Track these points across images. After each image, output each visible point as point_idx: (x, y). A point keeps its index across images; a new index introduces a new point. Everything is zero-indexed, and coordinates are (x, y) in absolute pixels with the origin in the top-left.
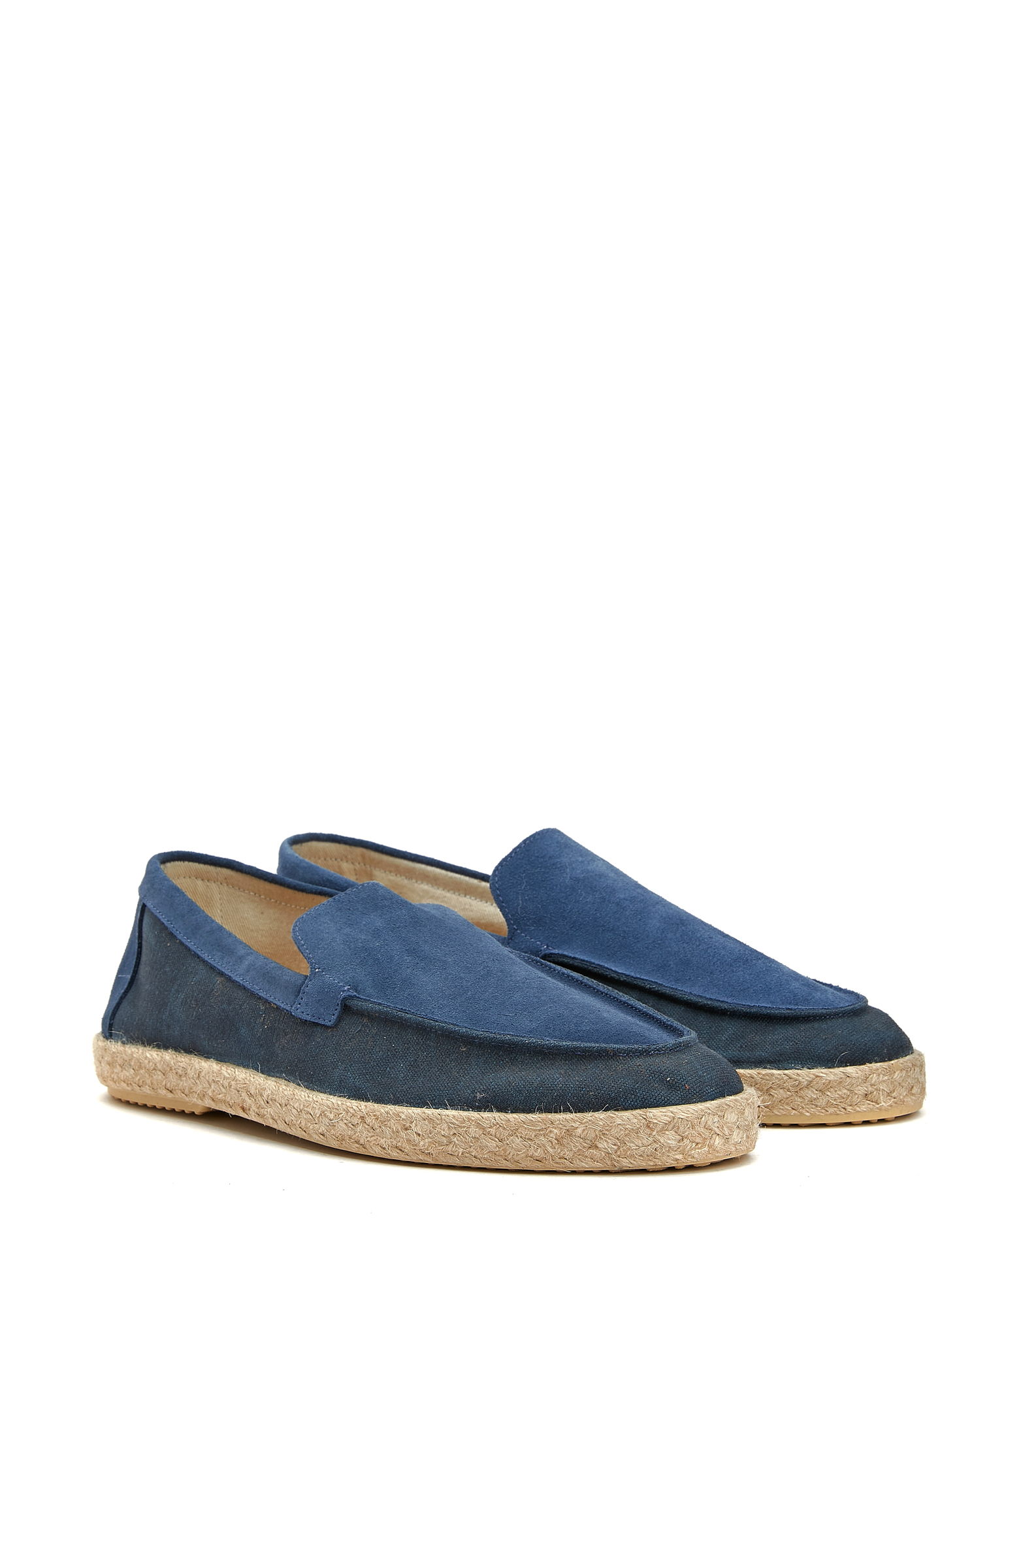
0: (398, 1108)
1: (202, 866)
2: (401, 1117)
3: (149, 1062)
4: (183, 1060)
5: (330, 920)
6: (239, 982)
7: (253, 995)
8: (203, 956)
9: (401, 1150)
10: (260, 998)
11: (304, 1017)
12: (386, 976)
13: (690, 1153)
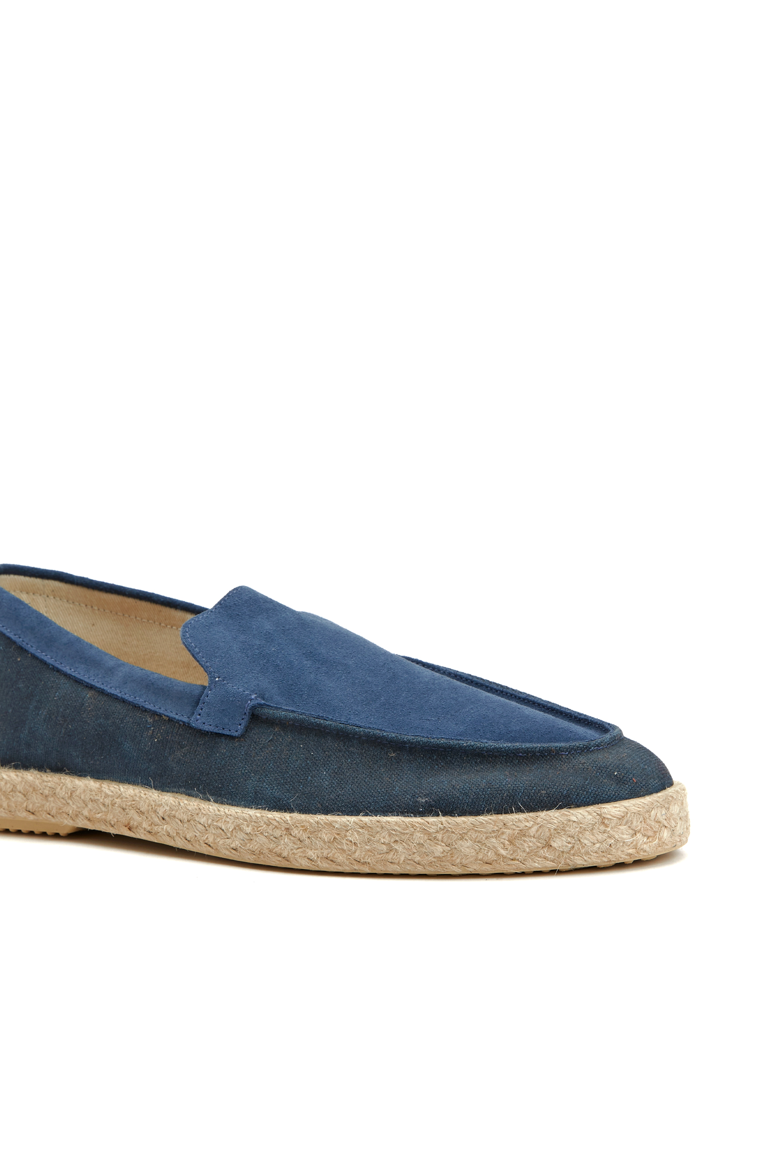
0: (330, 818)
1: (27, 579)
2: (334, 827)
3: (6, 783)
4: (51, 779)
5: (225, 630)
6: (116, 695)
7: (136, 707)
8: (64, 669)
9: (332, 861)
10: (146, 710)
11: (206, 728)
12: (290, 682)
13: (642, 847)
